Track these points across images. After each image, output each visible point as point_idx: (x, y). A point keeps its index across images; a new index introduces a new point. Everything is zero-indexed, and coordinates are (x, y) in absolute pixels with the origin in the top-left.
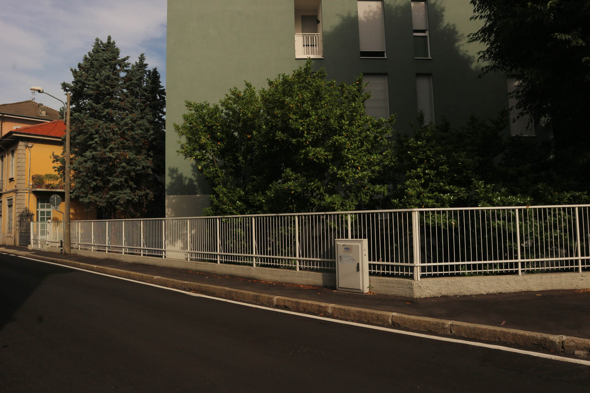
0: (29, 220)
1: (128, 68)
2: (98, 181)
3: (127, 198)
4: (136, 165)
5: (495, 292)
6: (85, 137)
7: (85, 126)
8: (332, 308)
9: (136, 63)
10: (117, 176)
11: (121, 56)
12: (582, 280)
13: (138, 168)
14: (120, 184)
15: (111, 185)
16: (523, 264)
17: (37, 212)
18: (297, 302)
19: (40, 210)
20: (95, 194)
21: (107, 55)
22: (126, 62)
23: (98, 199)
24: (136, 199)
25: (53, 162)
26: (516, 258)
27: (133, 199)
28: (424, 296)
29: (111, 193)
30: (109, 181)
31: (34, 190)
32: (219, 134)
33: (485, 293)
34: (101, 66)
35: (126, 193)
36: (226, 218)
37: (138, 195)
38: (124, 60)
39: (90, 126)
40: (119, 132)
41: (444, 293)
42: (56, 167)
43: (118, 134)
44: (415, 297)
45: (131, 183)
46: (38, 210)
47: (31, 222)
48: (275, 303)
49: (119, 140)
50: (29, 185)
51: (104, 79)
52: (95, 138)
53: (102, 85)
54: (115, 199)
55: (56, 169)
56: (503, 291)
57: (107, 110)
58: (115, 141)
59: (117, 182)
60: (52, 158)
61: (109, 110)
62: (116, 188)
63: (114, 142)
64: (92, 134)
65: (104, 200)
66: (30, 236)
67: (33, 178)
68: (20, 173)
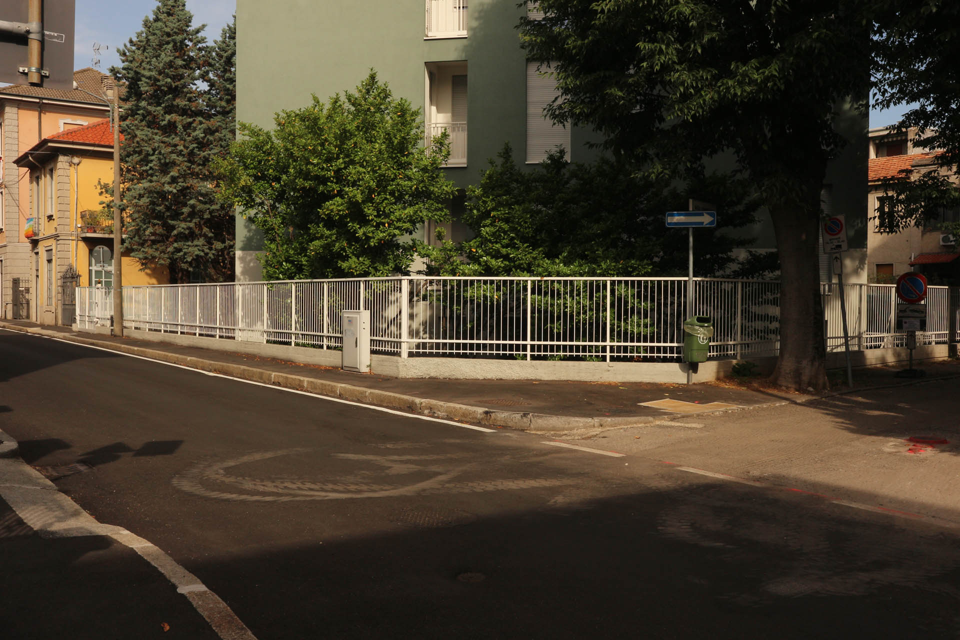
0: (74, 283)
1: (204, 45)
2: (157, 227)
3: (196, 253)
4: (211, 202)
5: (494, 377)
6: (139, 158)
7: (138, 142)
8: (308, 382)
9: (228, 26)
10: (184, 220)
11: (194, 25)
12: (609, 371)
13: (213, 207)
14: (187, 232)
15: (175, 232)
16: (533, 347)
17: (90, 271)
18: (287, 378)
19: (94, 268)
20: (154, 247)
21: (172, 24)
22: (199, 35)
23: (157, 254)
24: (210, 255)
25: (101, 193)
26: (525, 339)
27: (207, 254)
28: (410, 376)
29: (175, 245)
30: (173, 228)
31: (84, 235)
32: (271, 171)
33: (481, 378)
34: (160, 45)
35: (197, 246)
36: (271, 284)
37: (216, 250)
38: (198, 31)
39: (146, 142)
40: (185, 152)
41: (433, 374)
42: (104, 203)
43: (184, 155)
44: (400, 376)
45: (205, 230)
46: (91, 268)
47: (77, 288)
48: (273, 381)
49: (186, 163)
50: (76, 227)
51: (164, 69)
52: (152, 161)
53: (161, 77)
54: (182, 253)
55: (104, 205)
56: (504, 376)
57: (168, 117)
58: (179, 166)
59: (183, 228)
60: (99, 187)
61: (174, 117)
62: (182, 237)
63: (178, 168)
64: (148, 155)
65: (166, 256)
66: (75, 310)
67: (82, 217)
68: (63, 207)
